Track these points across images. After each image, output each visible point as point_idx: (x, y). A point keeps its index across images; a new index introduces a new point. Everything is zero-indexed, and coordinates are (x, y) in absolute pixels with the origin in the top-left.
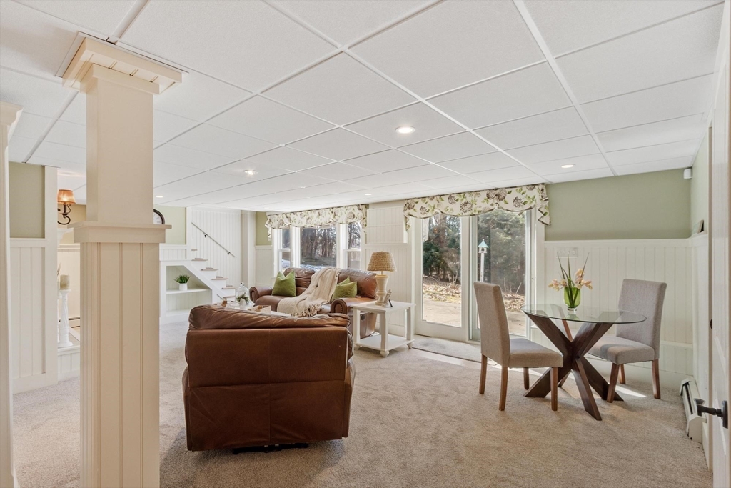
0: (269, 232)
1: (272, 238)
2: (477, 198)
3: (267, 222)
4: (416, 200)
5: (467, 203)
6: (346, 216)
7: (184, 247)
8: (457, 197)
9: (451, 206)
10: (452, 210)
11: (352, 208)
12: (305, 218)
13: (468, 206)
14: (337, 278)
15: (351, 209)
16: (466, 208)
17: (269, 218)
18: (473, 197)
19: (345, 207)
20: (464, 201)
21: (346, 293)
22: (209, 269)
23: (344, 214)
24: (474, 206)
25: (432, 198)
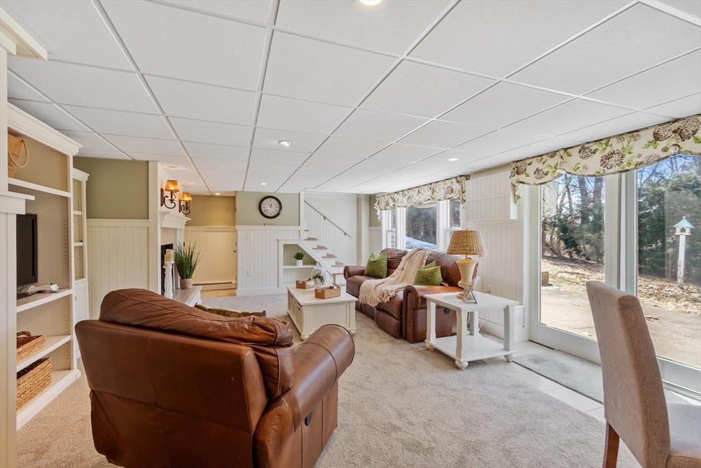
0: (378, 213)
1: (381, 219)
2: (632, 143)
3: (376, 205)
4: (528, 162)
5: (613, 153)
6: (444, 191)
7: (297, 228)
8: (594, 147)
9: (583, 162)
10: (585, 168)
11: (450, 181)
12: (406, 197)
13: (616, 157)
14: (425, 261)
15: (449, 183)
16: (612, 162)
17: (377, 199)
18: (625, 143)
19: (444, 181)
20: (609, 150)
21: (426, 279)
22: (320, 248)
23: (442, 189)
24: (627, 157)
25: (553, 154)
